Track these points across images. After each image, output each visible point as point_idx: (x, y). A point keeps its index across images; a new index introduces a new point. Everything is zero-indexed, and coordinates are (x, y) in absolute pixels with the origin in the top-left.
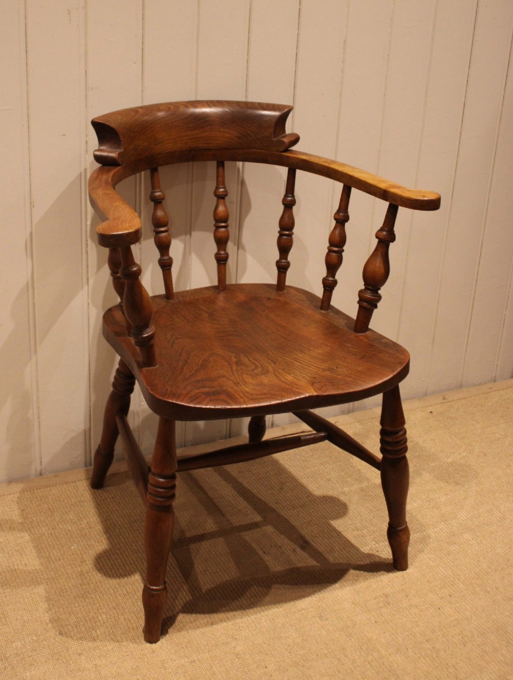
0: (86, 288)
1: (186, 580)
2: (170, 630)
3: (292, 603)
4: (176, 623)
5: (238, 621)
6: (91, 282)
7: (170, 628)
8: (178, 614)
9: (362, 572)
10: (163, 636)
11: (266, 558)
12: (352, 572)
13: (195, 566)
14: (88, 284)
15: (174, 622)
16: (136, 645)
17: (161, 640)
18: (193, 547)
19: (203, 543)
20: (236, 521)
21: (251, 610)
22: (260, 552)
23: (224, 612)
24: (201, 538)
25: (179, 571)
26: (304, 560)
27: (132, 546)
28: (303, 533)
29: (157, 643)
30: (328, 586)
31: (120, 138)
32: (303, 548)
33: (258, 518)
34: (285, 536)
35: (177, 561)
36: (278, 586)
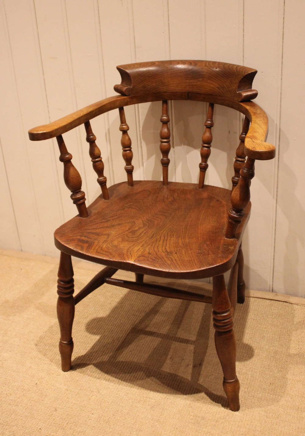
0: (142, 168)
1: (116, 350)
2: (78, 370)
3: (149, 391)
4: (84, 369)
5: (112, 384)
6: (145, 165)
7: (79, 369)
8: (91, 364)
9: (207, 398)
10: (72, 371)
11: (168, 361)
12: (203, 395)
13: (130, 346)
14: (143, 166)
15: (84, 367)
16: (56, 368)
17: (68, 372)
18: (142, 336)
19: (149, 337)
20: (181, 334)
21: (124, 383)
22: (169, 357)
23: (112, 376)
24: (151, 334)
25: (119, 345)
26: (186, 373)
27: (116, 321)
28: (206, 359)
29: (65, 372)
30: (179, 394)
31: (131, 79)
32: (194, 366)
33: (193, 338)
34: (194, 356)
35: (125, 339)
36: (154, 379)
